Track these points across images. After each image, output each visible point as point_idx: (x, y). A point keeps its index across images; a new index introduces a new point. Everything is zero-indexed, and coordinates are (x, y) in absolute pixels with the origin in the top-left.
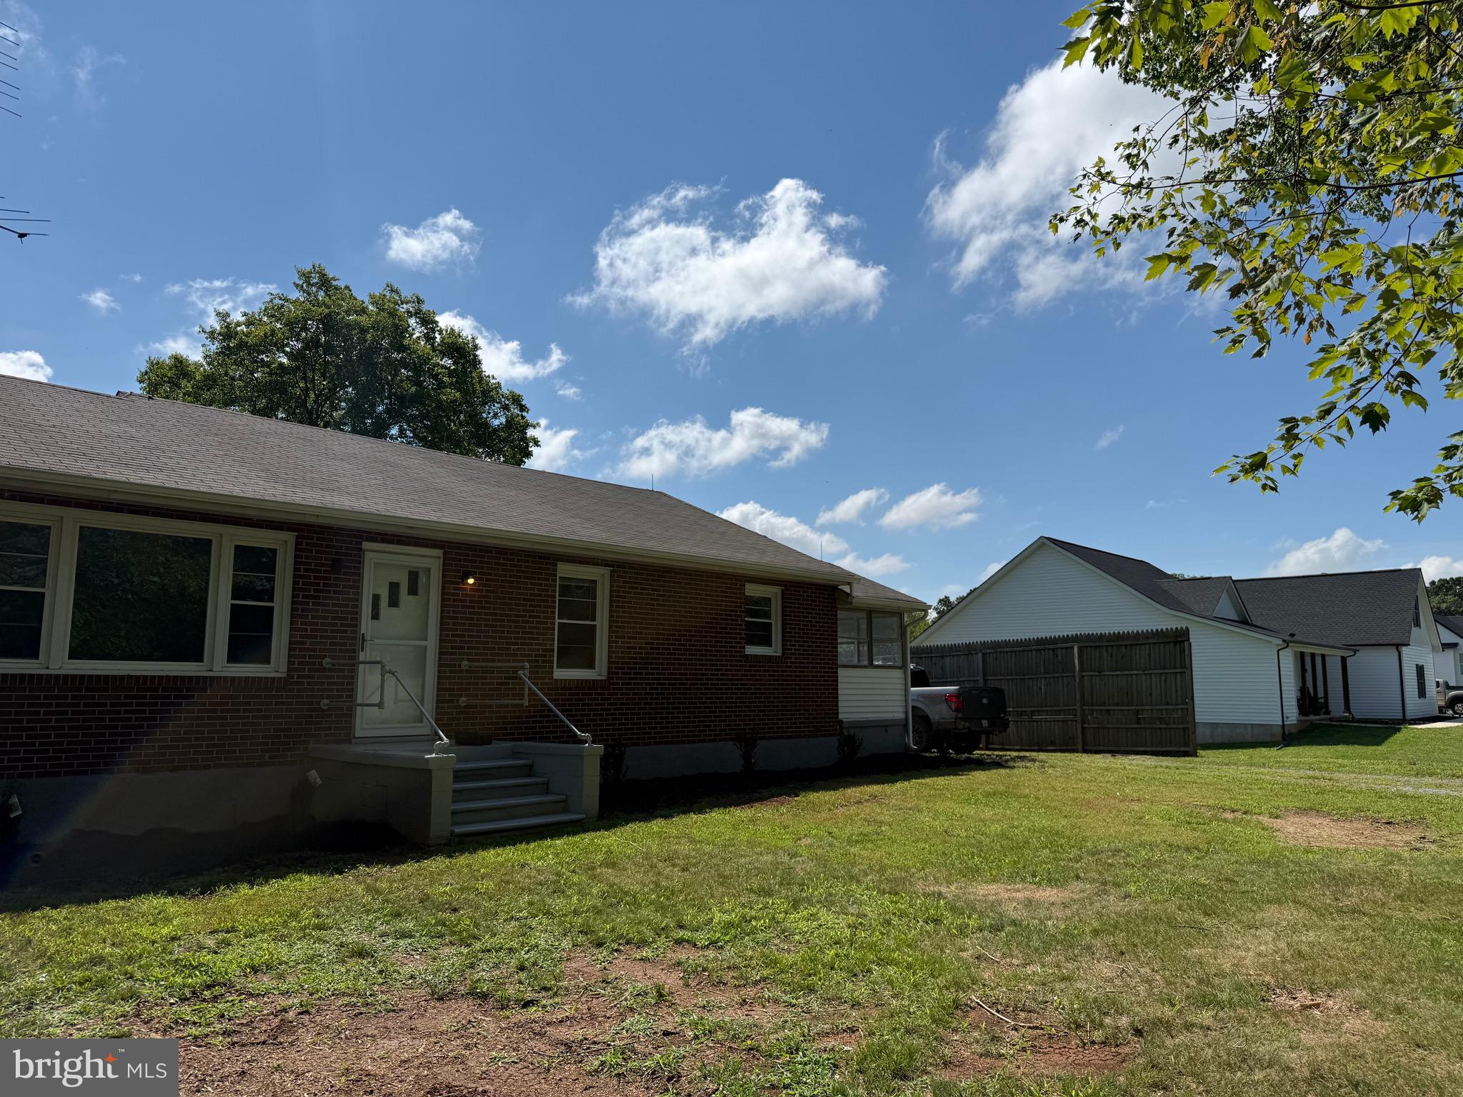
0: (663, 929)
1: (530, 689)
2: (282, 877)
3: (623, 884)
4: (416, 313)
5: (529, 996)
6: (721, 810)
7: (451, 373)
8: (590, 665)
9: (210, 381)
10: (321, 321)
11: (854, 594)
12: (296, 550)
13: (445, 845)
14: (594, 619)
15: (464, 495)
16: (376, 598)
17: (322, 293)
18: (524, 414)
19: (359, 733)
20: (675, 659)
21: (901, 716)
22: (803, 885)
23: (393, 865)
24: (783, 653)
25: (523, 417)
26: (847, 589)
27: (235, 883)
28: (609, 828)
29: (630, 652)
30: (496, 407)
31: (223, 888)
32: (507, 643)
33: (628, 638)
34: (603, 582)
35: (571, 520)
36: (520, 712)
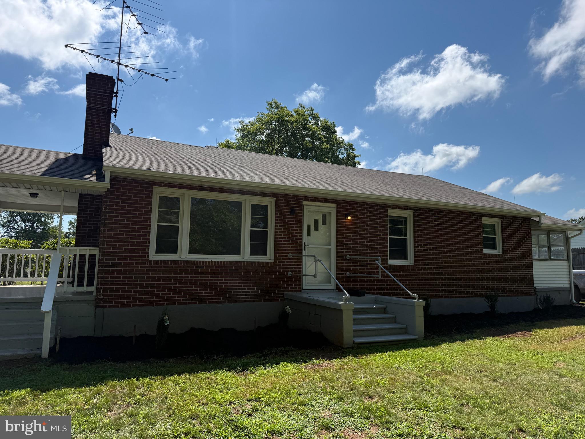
1: (382, 269)
4: (311, 115)
7: (325, 137)
8: (406, 258)
10: (277, 121)
11: (542, 222)
12: (276, 205)
13: (352, 349)
14: (406, 235)
16: (309, 226)
17: (276, 110)
18: (354, 152)
19: (304, 288)
20: (447, 256)
21: (568, 286)
24: (503, 253)
25: (353, 153)
26: (537, 219)
27: (258, 366)
28: (433, 345)
29: (425, 252)
30: (342, 150)
31: (252, 368)
32: (366, 247)
33: (424, 245)
34: (410, 217)
35: (392, 189)
36: (374, 280)
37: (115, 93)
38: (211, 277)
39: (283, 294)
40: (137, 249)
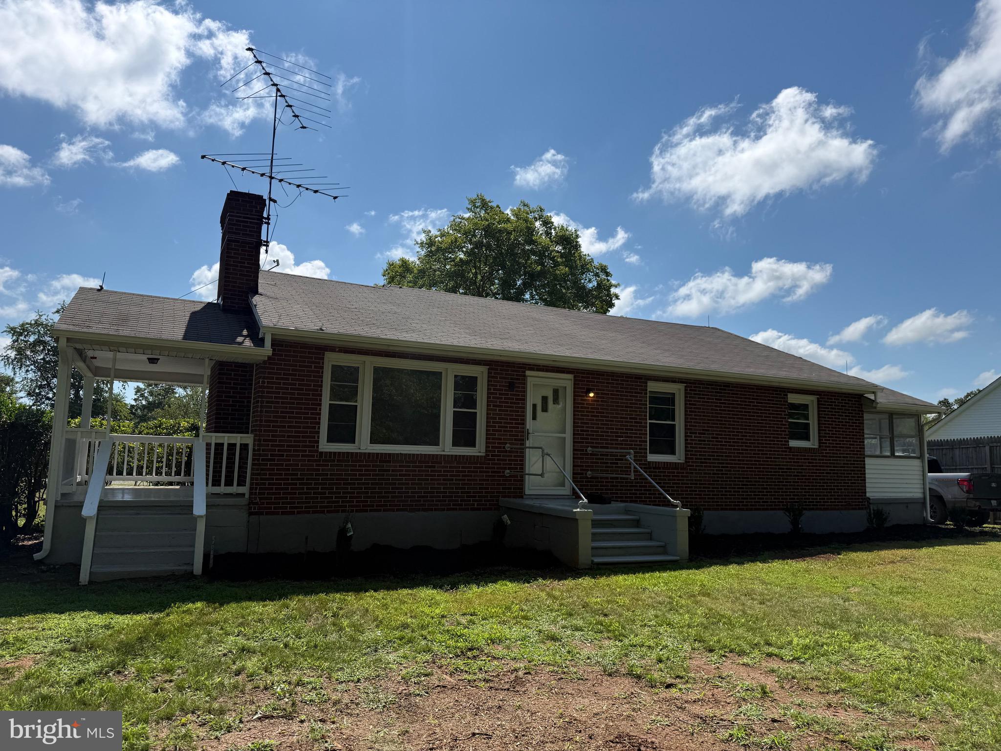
0: (756, 645)
1: (635, 467)
2: (495, 582)
3: (718, 609)
4: (540, 218)
5: (669, 681)
6: (781, 561)
7: (562, 256)
8: (673, 453)
9: (422, 272)
10: (483, 229)
11: (879, 400)
12: (489, 377)
13: (588, 569)
14: (674, 420)
15: (583, 337)
16: (534, 406)
17: (483, 212)
18: (609, 278)
19: (527, 492)
20: (735, 449)
21: (920, 495)
22: (860, 622)
23: (560, 580)
24: (820, 446)
25: (608, 280)
26: (872, 397)
27: (469, 584)
28: (698, 567)
29: (701, 444)
30: (590, 275)
31: (462, 586)
32: (616, 436)
33: (699, 433)
34: (680, 394)
35: (655, 351)
36: (626, 482)
37: (265, 218)
38: (400, 475)
39: (498, 501)
40: (303, 437)
